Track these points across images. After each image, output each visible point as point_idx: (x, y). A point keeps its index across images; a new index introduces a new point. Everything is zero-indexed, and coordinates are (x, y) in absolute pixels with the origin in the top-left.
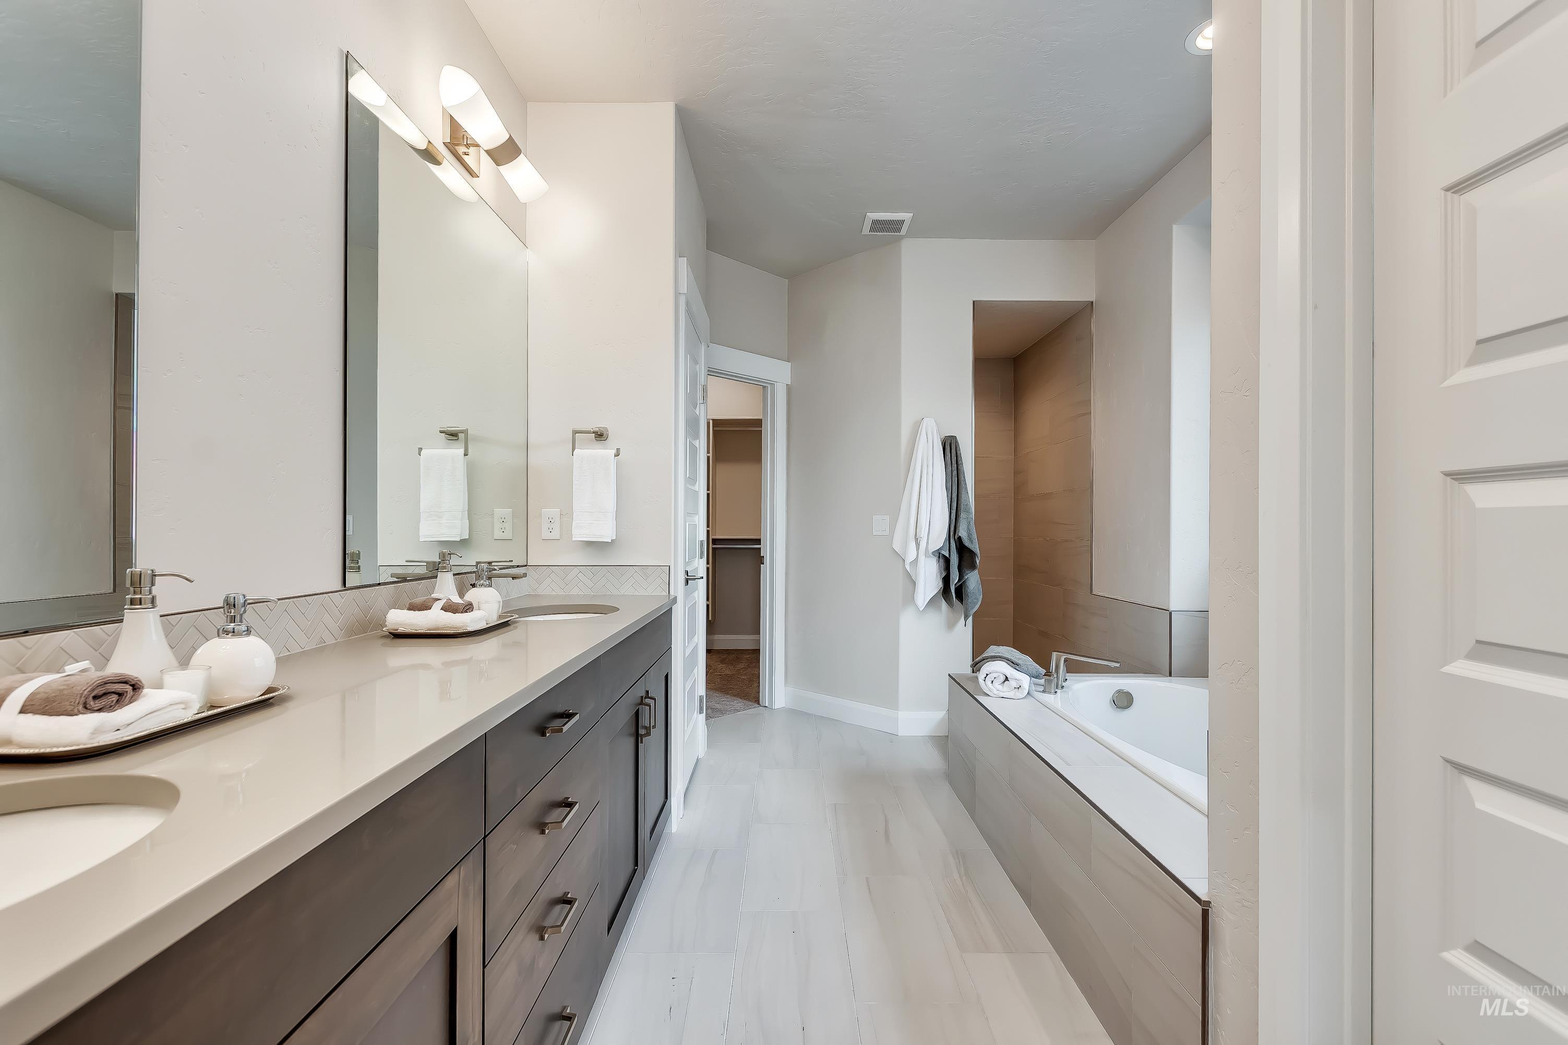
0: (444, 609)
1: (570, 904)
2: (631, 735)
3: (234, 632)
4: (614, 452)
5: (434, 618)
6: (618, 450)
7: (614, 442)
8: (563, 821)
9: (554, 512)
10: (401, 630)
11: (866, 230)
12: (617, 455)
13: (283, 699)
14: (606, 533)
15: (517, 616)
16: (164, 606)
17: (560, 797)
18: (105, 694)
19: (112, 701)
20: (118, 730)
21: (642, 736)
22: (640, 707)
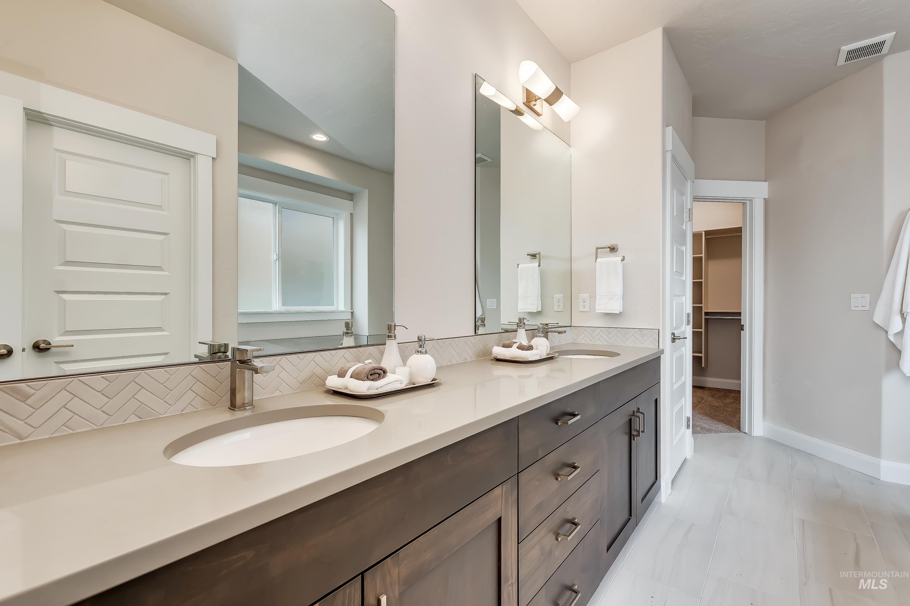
0: (518, 348)
1: (576, 526)
2: (626, 433)
3: (421, 352)
4: (621, 258)
5: (513, 352)
6: (624, 257)
7: (621, 252)
8: (569, 476)
9: (585, 296)
10: (499, 357)
11: (841, 61)
12: (623, 260)
13: (438, 385)
14: (616, 307)
15: (558, 354)
16: (399, 340)
17: (570, 462)
18: (374, 374)
19: (377, 377)
20: (377, 389)
21: (634, 436)
22: (633, 417)
